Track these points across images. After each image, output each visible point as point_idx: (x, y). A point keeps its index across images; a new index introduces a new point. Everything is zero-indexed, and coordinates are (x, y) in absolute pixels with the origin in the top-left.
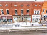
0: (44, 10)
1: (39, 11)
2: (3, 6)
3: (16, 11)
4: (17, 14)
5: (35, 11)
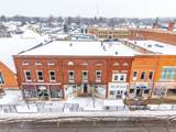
0: (136, 73)
3: (71, 73)
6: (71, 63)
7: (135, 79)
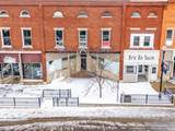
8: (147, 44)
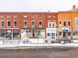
0: (60, 22)
1: (55, 23)
2: (11, 17)
3: (26, 22)
4: (26, 27)
5: (49, 23)
6: (25, 16)
7: (61, 25)
8: (53, 26)
